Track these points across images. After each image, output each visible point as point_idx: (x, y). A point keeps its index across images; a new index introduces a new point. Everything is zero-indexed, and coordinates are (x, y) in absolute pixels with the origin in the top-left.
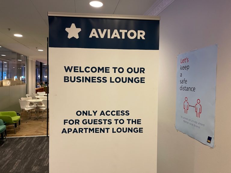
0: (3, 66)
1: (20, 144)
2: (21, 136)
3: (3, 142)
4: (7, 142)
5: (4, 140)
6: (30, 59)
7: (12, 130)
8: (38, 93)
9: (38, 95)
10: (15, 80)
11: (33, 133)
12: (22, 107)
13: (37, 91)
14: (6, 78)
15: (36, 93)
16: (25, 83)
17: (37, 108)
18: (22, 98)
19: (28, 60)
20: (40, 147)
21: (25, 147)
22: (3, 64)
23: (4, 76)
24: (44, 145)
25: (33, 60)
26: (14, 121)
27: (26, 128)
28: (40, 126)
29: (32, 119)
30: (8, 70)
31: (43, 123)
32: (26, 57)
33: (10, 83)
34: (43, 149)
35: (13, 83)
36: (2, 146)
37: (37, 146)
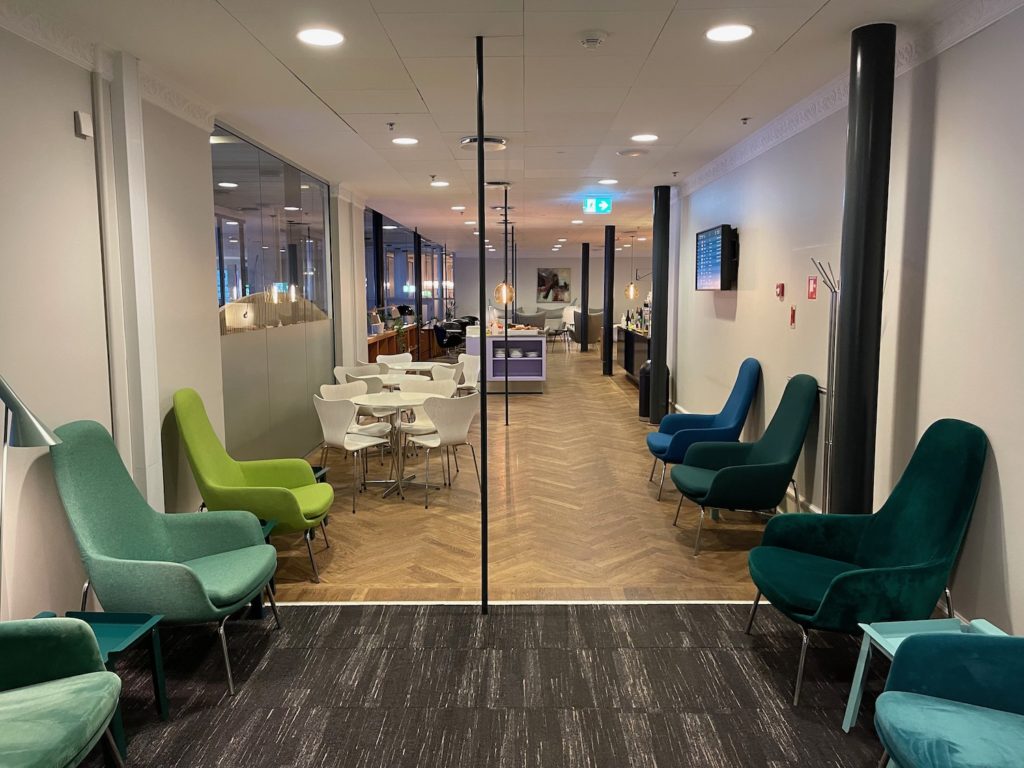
0: (224, 241)
1: (355, 656)
2: (347, 595)
3: (266, 639)
4: (283, 641)
5: (269, 623)
6: (342, 197)
7: (294, 553)
8: (380, 358)
9: (384, 369)
10: (276, 301)
11: (400, 584)
12: (330, 435)
13: (373, 351)
14: (236, 291)
15: (372, 359)
16: (326, 312)
17: (395, 434)
18: (324, 388)
19: (336, 199)
20: (466, 691)
21: (386, 683)
22: (224, 230)
23: (226, 288)
24: (486, 675)
25: (355, 204)
26: (310, 516)
27: (358, 545)
28: (422, 536)
29: (377, 490)
30: (243, 261)
31: (434, 516)
32: (326, 187)
33: (251, 315)
34: (490, 705)
35: (266, 316)
36: (264, 664)
37: (453, 682)
